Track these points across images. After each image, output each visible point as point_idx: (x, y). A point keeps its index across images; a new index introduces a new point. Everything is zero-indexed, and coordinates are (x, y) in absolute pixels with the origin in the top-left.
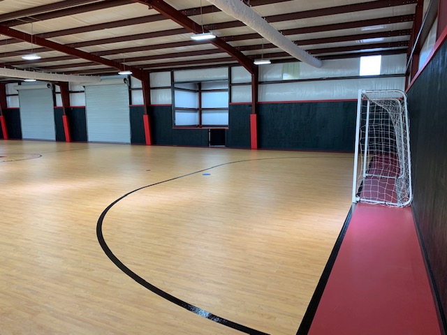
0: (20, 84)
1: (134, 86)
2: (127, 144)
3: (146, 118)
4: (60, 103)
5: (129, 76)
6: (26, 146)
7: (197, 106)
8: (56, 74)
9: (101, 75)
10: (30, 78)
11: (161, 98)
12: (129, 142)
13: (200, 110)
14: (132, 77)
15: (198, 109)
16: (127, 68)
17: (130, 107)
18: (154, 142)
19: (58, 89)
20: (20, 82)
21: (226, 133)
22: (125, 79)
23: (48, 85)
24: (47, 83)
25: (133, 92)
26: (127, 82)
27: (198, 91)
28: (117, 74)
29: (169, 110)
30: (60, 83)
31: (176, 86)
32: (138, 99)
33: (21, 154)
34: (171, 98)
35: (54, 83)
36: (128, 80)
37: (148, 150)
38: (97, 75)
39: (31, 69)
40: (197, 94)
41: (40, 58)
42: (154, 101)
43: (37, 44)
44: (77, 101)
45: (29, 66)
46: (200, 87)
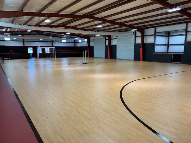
0: (94, 37)
1: (137, 35)
2: (132, 60)
3: (141, 49)
4: (107, 44)
5: (135, 31)
6: (95, 60)
7: (166, 43)
8: (107, 32)
9: (124, 31)
10: (98, 34)
11: (149, 40)
12: (133, 59)
13: (168, 45)
14: (137, 32)
15: (167, 45)
16: (135, 28)
17: (135, 44)
18: (144, 60)
19: (107, 38)
20: (94, 36)
21: (182, 56)
22: (133, 33)
23: (104, 37)
24: (103, 36)
25: (137, 38)
26: (134, 34)
27: (168, 36)
28: (130, 30)
29: (153, 45)
30: (108, 36)
31: (157, 34)
32: (139, 41)
33: (93, 63)
34: (153, 40)
35: (106, 36)
36: (135, 33)
37: (141, 63)
38: (122, 31)
39: (99, 31)
40: (167, 38)
41: (102, 26)
42: (145, 42)
43: (102, 21)
44: (114, 43)
45: (98, 30)
46: (169, 34)
